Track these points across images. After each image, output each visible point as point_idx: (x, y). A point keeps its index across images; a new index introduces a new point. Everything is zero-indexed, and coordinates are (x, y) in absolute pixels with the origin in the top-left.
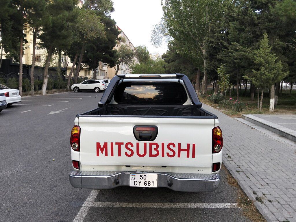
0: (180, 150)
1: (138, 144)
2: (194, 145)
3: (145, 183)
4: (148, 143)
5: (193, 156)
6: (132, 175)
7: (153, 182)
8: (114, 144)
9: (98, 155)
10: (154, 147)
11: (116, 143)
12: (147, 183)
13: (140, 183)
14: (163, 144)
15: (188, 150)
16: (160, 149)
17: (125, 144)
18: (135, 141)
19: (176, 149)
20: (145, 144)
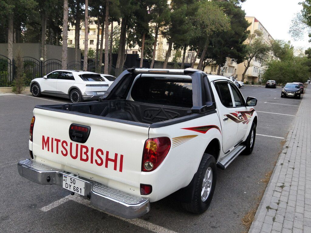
0: (108, 159)
1: (71, 144)
2: (122, 156)
3: (74, 189)
4: (80, 144)
5: (121, 170)
6: (65, 177)
7: (81, 189)
8: (54, 140)
9: (43, 149)
10: (84, 150)
11: (56, 140)
12: (76, 189)
13: (70, 186)
14: (92, 149)
15: (115, 161)
16: (89, 154)
17: (61, 141)
18: (69, 141)
19: (104, 157)
20: (77, 145)
